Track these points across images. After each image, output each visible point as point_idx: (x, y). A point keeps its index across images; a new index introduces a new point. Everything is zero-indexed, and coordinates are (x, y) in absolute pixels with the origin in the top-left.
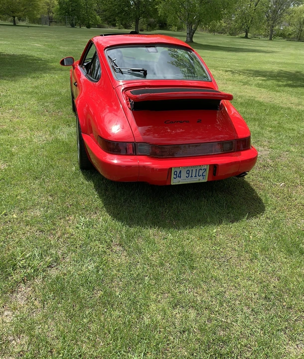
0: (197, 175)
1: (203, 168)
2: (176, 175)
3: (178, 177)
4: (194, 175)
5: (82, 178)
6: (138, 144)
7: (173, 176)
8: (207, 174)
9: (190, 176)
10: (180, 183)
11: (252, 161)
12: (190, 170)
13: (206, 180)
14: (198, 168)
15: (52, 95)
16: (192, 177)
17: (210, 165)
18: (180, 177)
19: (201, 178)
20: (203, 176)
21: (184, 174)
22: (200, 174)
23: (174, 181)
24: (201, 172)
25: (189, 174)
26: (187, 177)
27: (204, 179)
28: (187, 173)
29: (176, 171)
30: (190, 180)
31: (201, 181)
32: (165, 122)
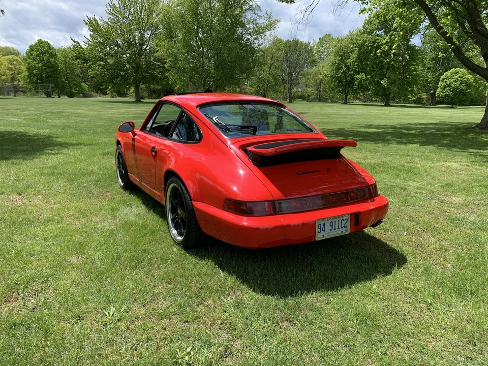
0: (340, 227)
1: (345, 218)
2: (320, 228)
3: (322, 231)
4: (337, 227)
6: (278, 202)
7: (318, 230)
8: (349, 224)
9: (334, 228)
10: (325, 238)
12: (333, 221)
13: (348, 232)
14: (341, 219)
16: (335, 229)
17: (351, 214)
18: (324, 231)
19: (344, 230)
20: (345, 227)
21: (328, 227)
22: (343, 225)
23: (319, 237)
24: (344, 223)
25: (332, 226)
26: (330, 230)
27: (346, 231)
28: (331, 226)
29: (320, 224)
30: (334, 233)
31: (344, 234)
32: (297, 174)
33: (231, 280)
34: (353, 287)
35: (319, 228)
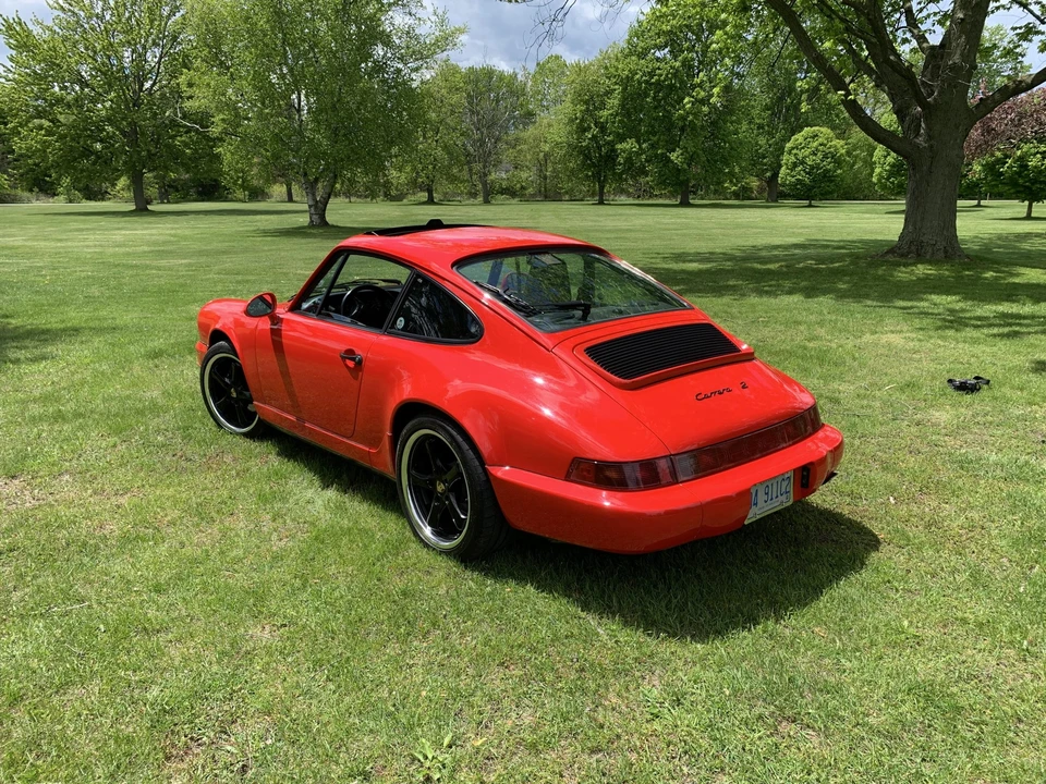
0: (779, 494)
1: (786, 476)
3: (754, 505)
4: (774, 496)
6: (677, 457)
8: (791, 487)
9: (770, 497)
10: (757, 518)
11: (837, 450)
12: (770, 484)
13: (790, 503)
14: (780, 479)
16: (772, 499)
17: (795, 470)
18: (757, 504)
19: (783, 498)
20: (786, 493)
21: (761, 497)
24: (784, 485)
26: (766, 501)
28: (766, 494)
30: (771, 507)
31: (784, 506)
32: (697, 398)
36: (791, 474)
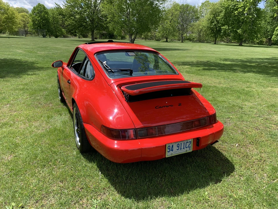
0: (185, 147)
1: (189, 141)
2: (170, 149)
3: (171, 150)
4: (182, 147)
5: (84, 161)
6: (138, 130)
7: (167, 150)
8: (191, 145)
9: (180, 148)
10: (173, 155)
11: (220, 132)
12: (180, 143)
13: (191, 151)
14: (185, 142)
15: (41, 90)
16: (181, 149)
17: (193, 139)
18: (173, 150)
19: (188, 149)
20: (189, 147)
21: (175, 148)
22: (187, 146)
23: (168, 155)
24: (188, 144)
25: (179, 147)
26: (177, 150)
27: (190, 150)
28: (177, 147)
29: (169, 146)
30: (180, 152)
31: (188, 152)
32: (156, 108)
33: (104, 182)
34: (191, 193)
35: (168, 149)
36: (192, 140)
